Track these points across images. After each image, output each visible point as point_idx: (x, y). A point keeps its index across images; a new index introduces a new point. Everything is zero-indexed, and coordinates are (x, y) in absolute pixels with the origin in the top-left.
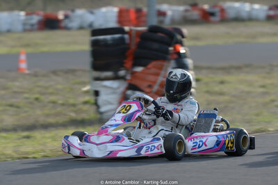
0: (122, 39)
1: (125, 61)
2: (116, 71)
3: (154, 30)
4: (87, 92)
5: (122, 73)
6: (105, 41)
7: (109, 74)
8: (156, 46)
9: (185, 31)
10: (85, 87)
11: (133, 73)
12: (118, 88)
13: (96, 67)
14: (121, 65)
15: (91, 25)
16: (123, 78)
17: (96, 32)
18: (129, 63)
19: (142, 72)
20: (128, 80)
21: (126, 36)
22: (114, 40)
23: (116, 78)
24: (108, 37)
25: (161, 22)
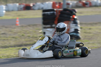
0: (54, 13)
1: (55, 21)
2: (51, 25)
3: (65, 10)
4: (41, 33)
5: (54, 26)
6: (47, 14)
7: (49, 26)
8: (66, 16)
9: (76, 10)
10: (40, 31)
12: (52, 31)
13: (44, 23)
14: (53, 23)
15: (42, 8)
16: (54, 27)
17: (44, 11)
21: (55, 12)
22: (51, 14)
23: (52, 27)
24: (49, 13)
25: (68, 7)
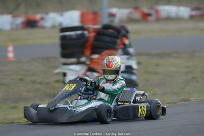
0: (83, 35)
1: (85, 50)
2: (79, 58)
3: (106, 27)
4: (58, 74)
5: (83, 59)
6: (70, 36)
7: (73, 60)
8: (107, 39)
10: (55, 70)
11: (91, 60)
12: (81, 70)
13: (64, 56)
14: (82, 54)
15: (60, 24)
16: (83, 63)
17: (64, 30)
18: (88, 52)
19: (98, 59)
20: (88, 65)
21: (86, 32)
22: (77, 35)
23: (79, 63)
24: (72, 33)
25: (112, 21)
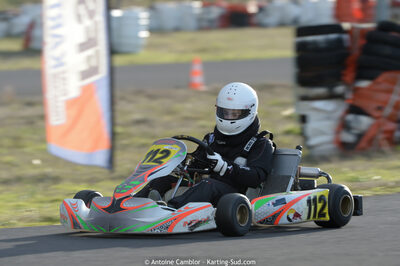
0: (339, 41)
1: (344, 72)
2: (331, 86)
3: (385, 27)
4: (289, 118)
5: (340, 89)
6: (314, 43)
7: (321, 91)
8: (388, 50)
10: (285, 109)
11: (356, 90)
12: (335, 111)
13: (303, 80)
14: (338, 79)
15: (295, 21)
16: (340, 97)
17: (303, 31)
18: (349, 75)
19: (368, 89)
20: (348, 99)
21: (346, 37)
22: (330, 43)
23: (331, 97)
24: (320, 38)
25: (397, 16)
